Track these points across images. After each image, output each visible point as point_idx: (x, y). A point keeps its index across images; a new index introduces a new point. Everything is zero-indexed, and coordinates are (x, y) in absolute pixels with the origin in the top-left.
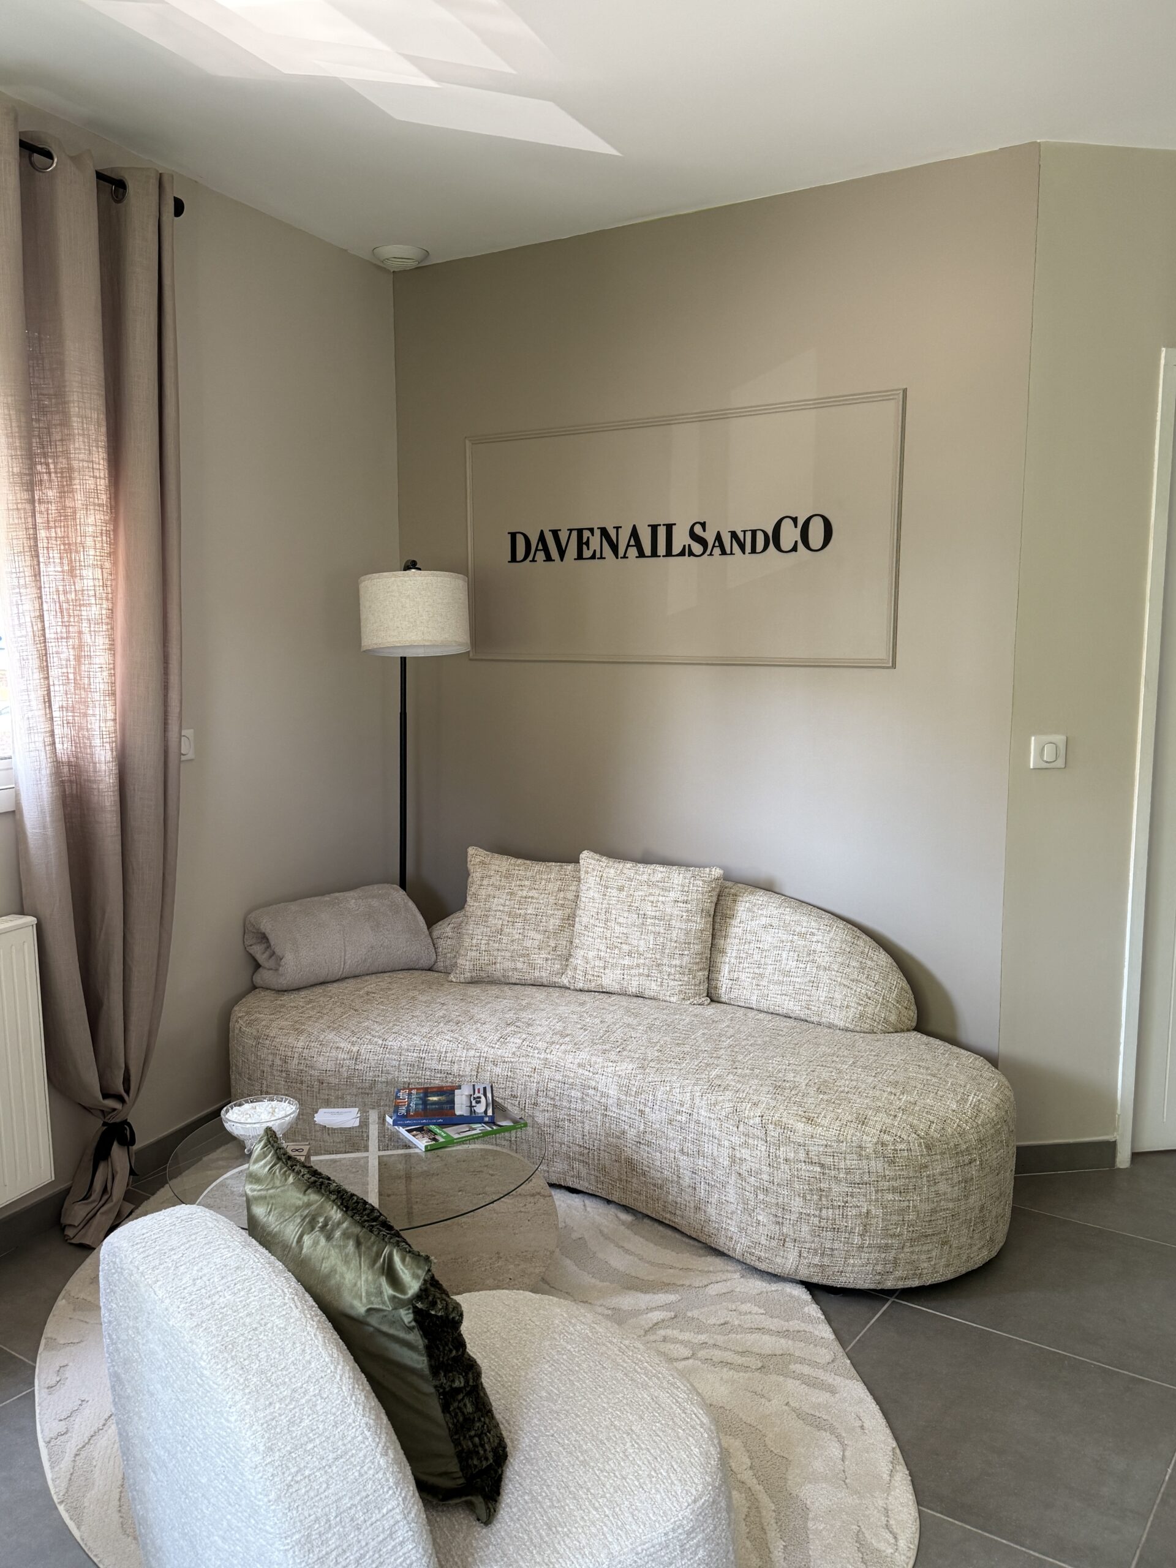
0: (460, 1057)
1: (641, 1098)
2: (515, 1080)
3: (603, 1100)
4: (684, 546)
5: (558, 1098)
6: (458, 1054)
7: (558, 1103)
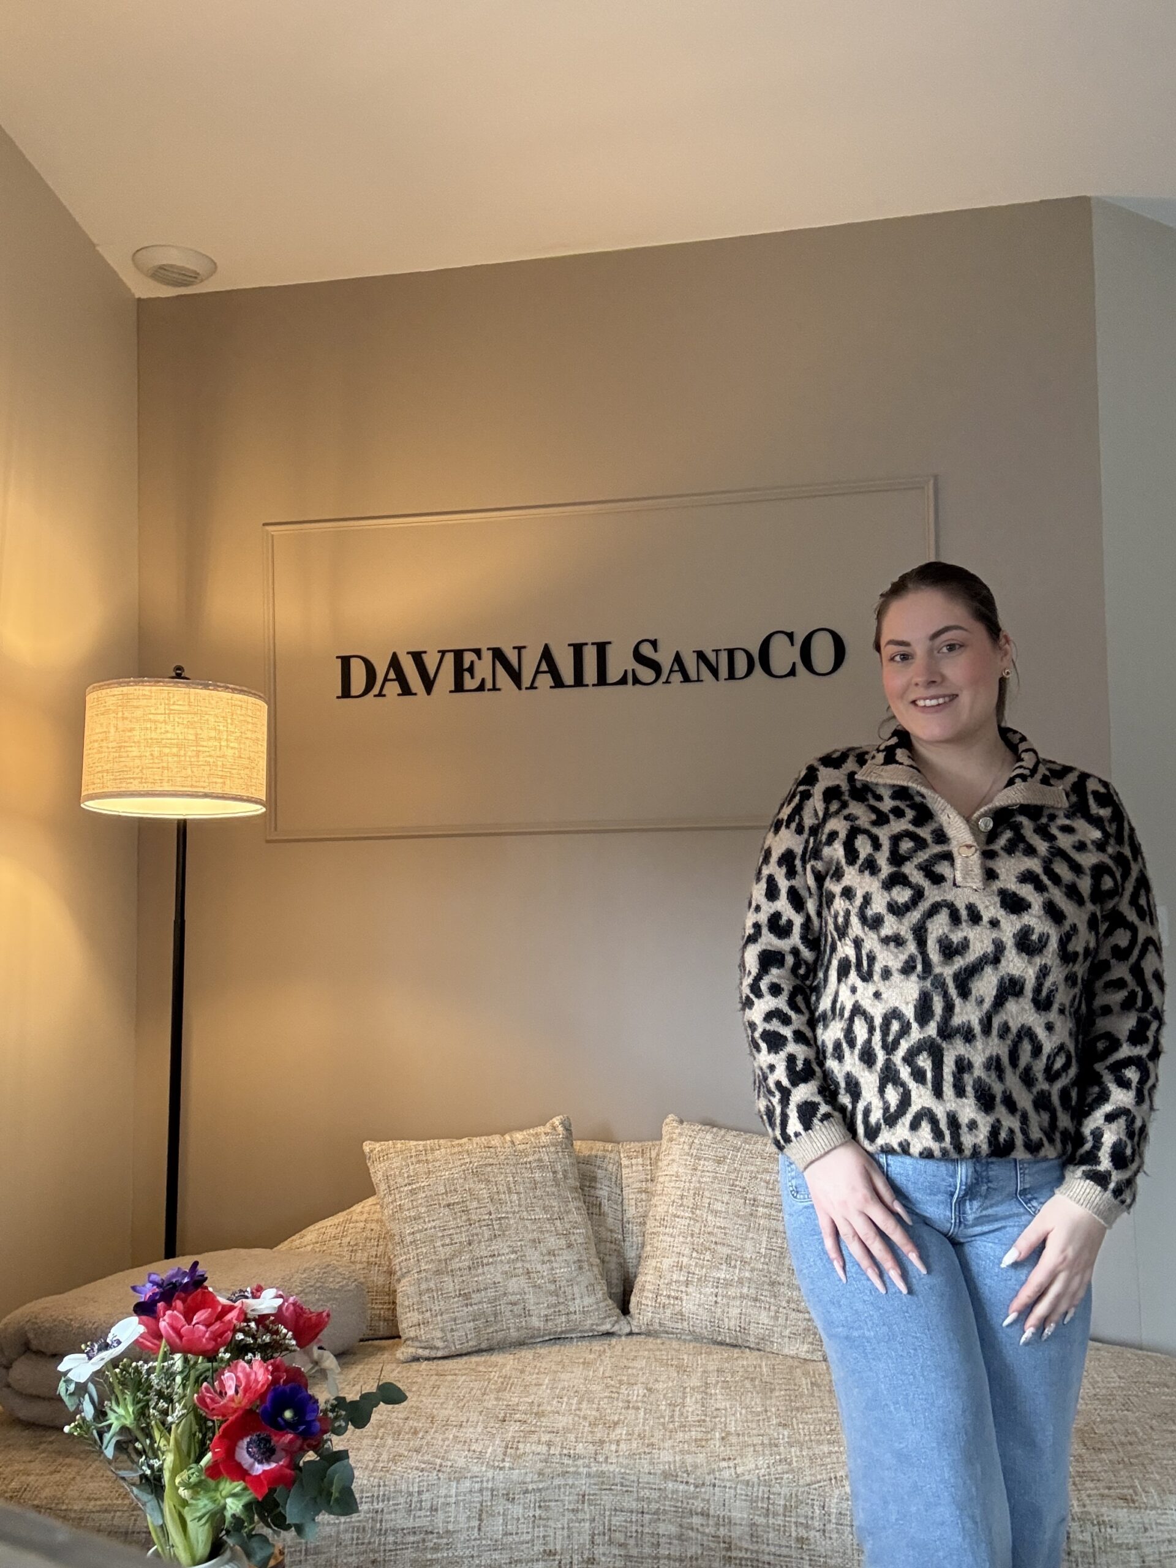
0: (446, 1496)
1: (798, 1516)
2: (551, 1523)
3: (722, 1532)
4: (626, 672)
5: (632, 1542)
6: (443, 1492)
7: (634, 1552)
